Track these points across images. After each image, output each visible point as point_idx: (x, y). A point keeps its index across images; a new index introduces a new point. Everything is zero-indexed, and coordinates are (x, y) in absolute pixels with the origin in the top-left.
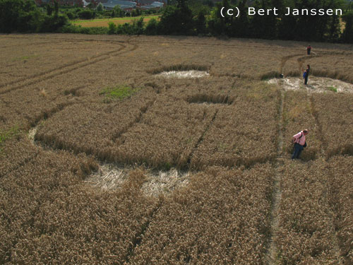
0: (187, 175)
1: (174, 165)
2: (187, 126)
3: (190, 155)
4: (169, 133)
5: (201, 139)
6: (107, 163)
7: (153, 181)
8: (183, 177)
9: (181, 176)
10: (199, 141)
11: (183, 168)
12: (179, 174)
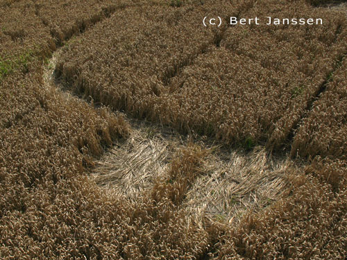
0: (283, 167)
1: (262, 140)
2: (300, 56)
3: (295, 126)
4: (264, 71)
5: (322, 88)
6: (147, 124)
7: (216, 174)
8: (275, 172)
9: (270, 168)
10: (317, 95)
11: (278, 151)
12: (267, 162)
